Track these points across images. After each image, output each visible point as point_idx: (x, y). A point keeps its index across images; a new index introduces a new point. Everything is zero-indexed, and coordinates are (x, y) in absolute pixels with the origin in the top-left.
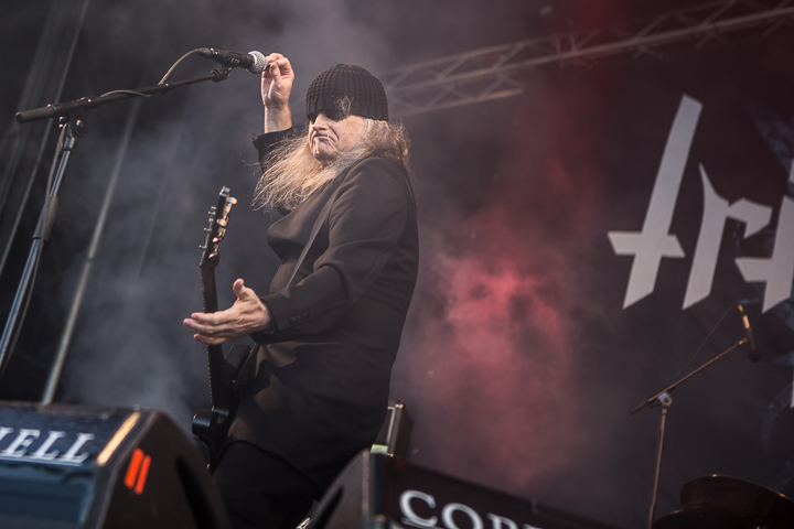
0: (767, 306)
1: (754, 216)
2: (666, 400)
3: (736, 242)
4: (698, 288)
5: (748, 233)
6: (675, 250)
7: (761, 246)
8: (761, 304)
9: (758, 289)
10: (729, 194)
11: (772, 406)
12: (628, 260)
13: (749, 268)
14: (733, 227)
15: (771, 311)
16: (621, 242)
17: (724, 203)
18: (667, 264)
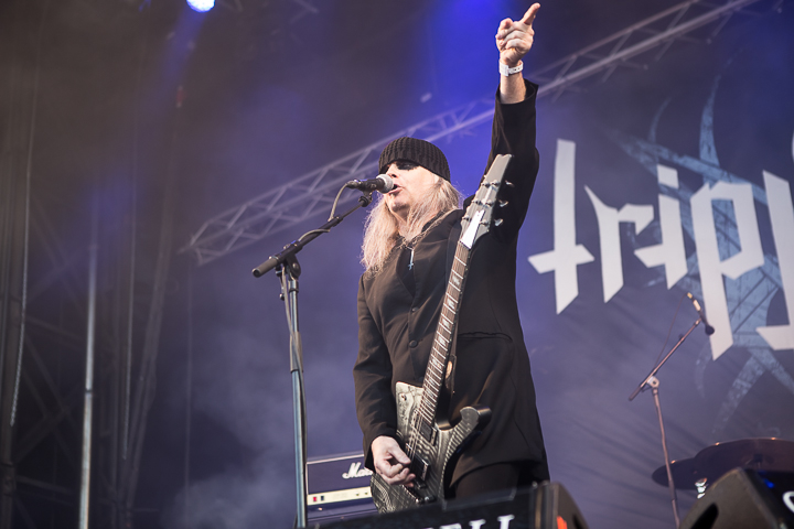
0: (671, 282)
1: (640, 216)
2: (654, 383)
3: (631, 240)
4: (613, 281)
5: (639, 228)
6: (585, 256)
7: (652, 236)
8: (665, 282)
9: (659, 271)
10: (616, 203)
11: (698, 362)
12: (551, 275)
13: (648, 256)
14: (625, 228)
15: (675, 286)
16: (541, 262)
17: (613, 211)
18: (581, 269)
